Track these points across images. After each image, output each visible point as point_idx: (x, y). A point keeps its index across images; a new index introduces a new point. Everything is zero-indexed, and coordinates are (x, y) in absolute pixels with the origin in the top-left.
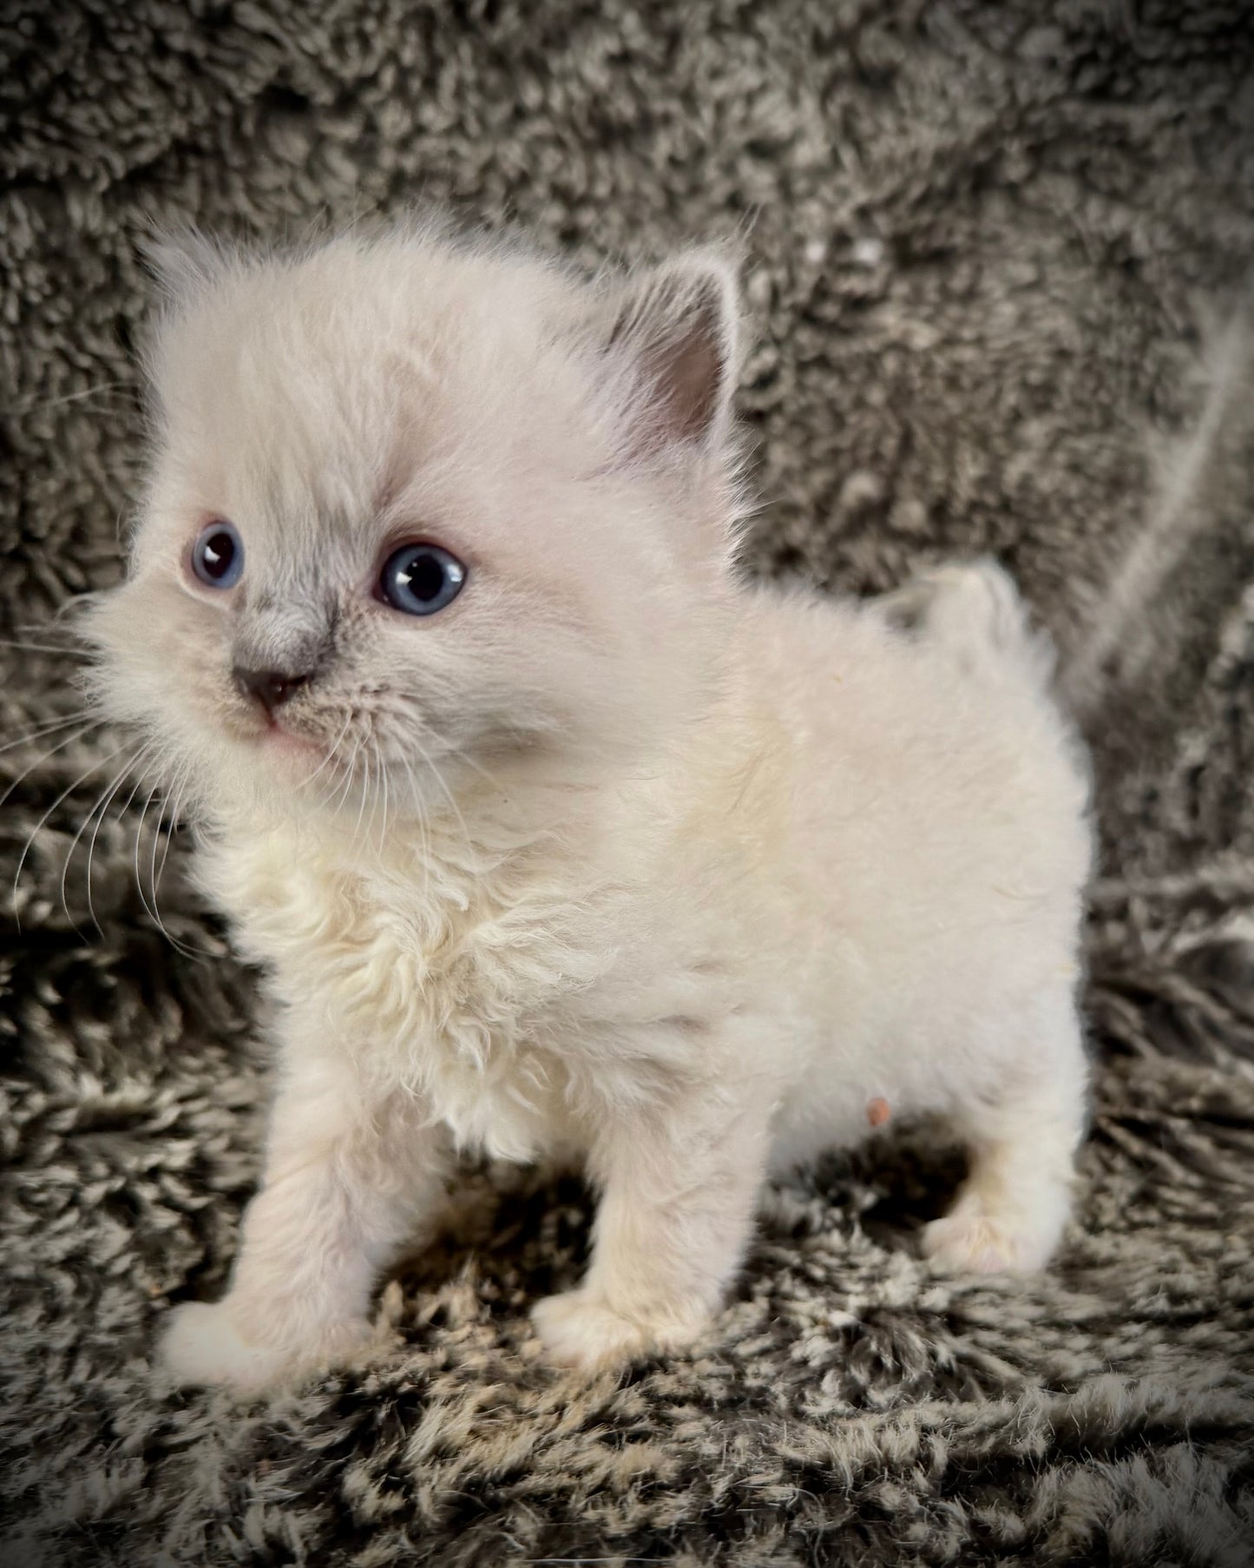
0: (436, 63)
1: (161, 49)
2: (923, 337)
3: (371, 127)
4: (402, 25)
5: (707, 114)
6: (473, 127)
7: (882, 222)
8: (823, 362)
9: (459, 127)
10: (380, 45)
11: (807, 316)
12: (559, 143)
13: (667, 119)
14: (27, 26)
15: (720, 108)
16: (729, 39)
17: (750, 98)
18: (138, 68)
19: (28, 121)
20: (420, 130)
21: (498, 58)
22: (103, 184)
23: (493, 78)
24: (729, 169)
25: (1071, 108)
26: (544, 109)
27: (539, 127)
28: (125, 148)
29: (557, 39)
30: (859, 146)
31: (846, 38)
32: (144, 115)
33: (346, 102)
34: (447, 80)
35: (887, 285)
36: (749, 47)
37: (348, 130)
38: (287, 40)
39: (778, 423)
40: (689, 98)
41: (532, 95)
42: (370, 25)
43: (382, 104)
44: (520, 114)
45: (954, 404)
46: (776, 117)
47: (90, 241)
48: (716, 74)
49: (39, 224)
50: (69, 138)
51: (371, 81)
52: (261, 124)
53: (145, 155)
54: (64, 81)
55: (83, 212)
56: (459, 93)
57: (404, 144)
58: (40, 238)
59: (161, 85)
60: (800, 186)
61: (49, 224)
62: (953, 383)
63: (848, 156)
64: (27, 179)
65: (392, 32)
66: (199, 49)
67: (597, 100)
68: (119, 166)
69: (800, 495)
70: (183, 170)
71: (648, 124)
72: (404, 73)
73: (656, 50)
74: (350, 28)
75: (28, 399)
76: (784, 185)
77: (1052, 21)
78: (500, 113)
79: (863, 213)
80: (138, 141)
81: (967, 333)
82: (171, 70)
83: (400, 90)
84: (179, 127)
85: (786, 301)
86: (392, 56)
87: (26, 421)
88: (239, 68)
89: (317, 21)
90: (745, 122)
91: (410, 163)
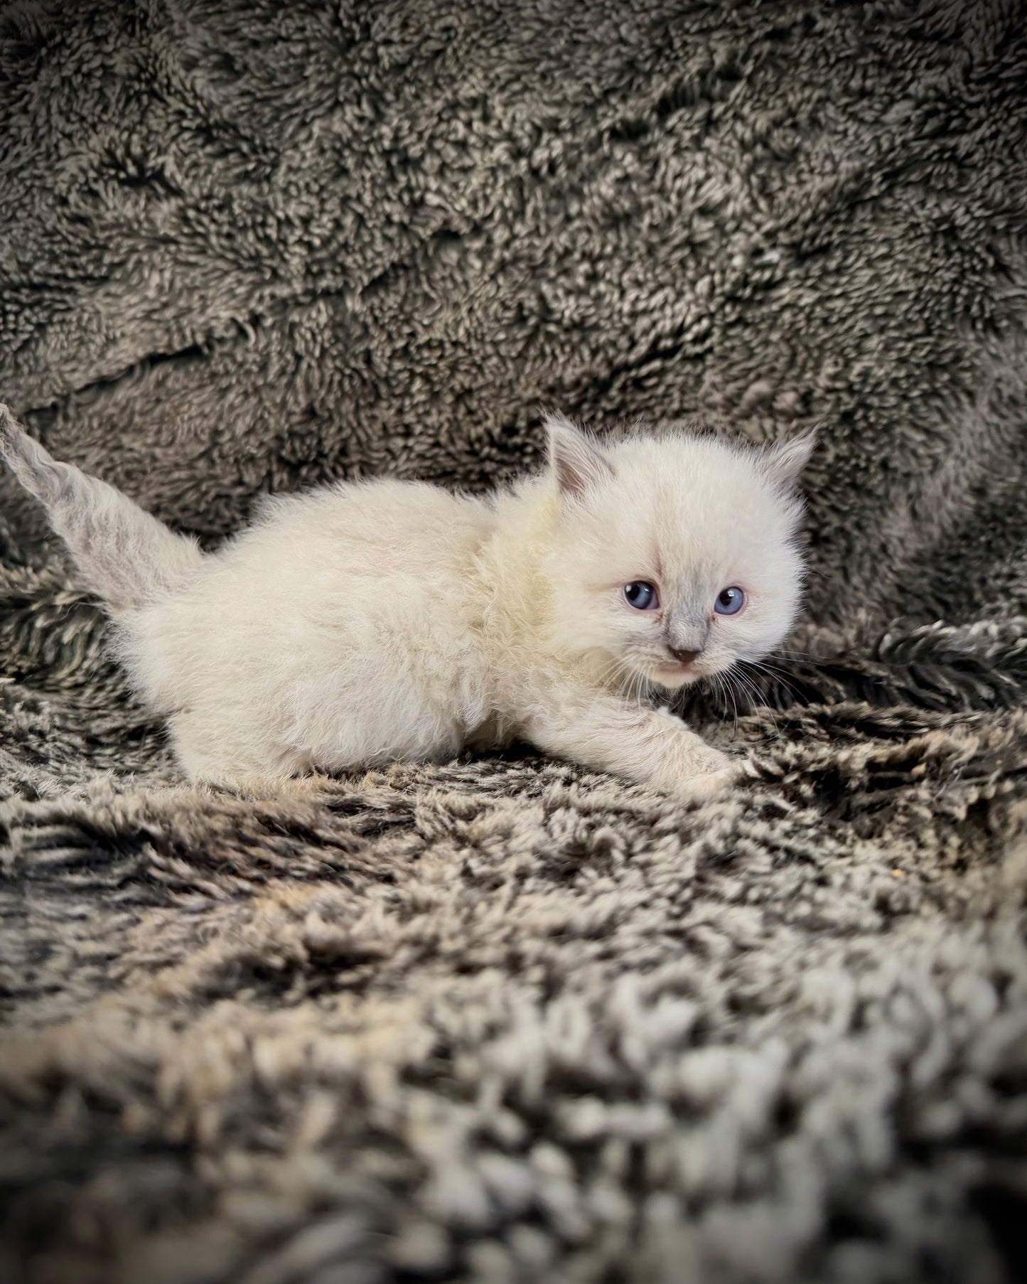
0: (523, 202)
1: (389, 221)
2: (808, 298)
3: (489, 241)
4: (505, 187)
5: (674, 197)
6: (543, 230)
7: (783, 238)
8: (740, 321)
9: (536, 232)
10: (493, 200)
11: (732, 298)
12: (589, 230)
13: (650, 205)
14: (330, 225)
15: (680, 194)
16: (687, 155)
17: (699, 185)
18: (378, 234)
19: (327, 266)
20: (514, 237)
21: (557, 194)
22: (359, 289)
23: (553, 203)
24: (688, 225)
25: (916, 147)
26: (580, 214)
27: (577, 224)
28: (369, 271)
29: (589, 177)
30: (770, 197)
31: (763, 139)
32: (379, 254)
33: (477, 230)
34: (529, 209)
35: (786, 271)
36: (699, 157)
37: (477, 244)
38: (448, 207)
39: (710, 359)
40: (662, 191)
41: (574, 208)
42: (488, 191)
43: (495, 228)
44: (568, 219)
45: (824, 334)
46: (714, 192)
47: (355, 316)
48: (678, 176)
49: (331, 312)
50: (345, 270)
51: (490, 217)
52: (436, 249)
53: (377, 273)
54: (345, 246)
55: (353, 304)
56: (536, 214)
57: (507, 245)
58: (331, 318)
59: (387, 239)
60: (730, 226)
61: (336, 312)
62: (825, 323)
63: (763, 204)
64: (326, 293)
65: (499, 192)
66: (406, 219)
67: (608, 204)
68: (366, 280)
69: (717, 397)
70: (397, 278)
71: (639, 210)
72: (505, 210)
73: (644, 171)
74: (480, 194)
75: (323, 393)
76: (719, 226)
77: (907, 97)
78: (556, 221)
79: (770, 235)
80: (375, 267)
81: (838, 291)
82: (392, 232)
83: (504, 219)
84: (395, 257)
85: (718, 291)
86: (501, 203)
87: (323, 401)
88: (425, 225)
89: (463, 194)
90: (695, 198)
91: (507, 255)
